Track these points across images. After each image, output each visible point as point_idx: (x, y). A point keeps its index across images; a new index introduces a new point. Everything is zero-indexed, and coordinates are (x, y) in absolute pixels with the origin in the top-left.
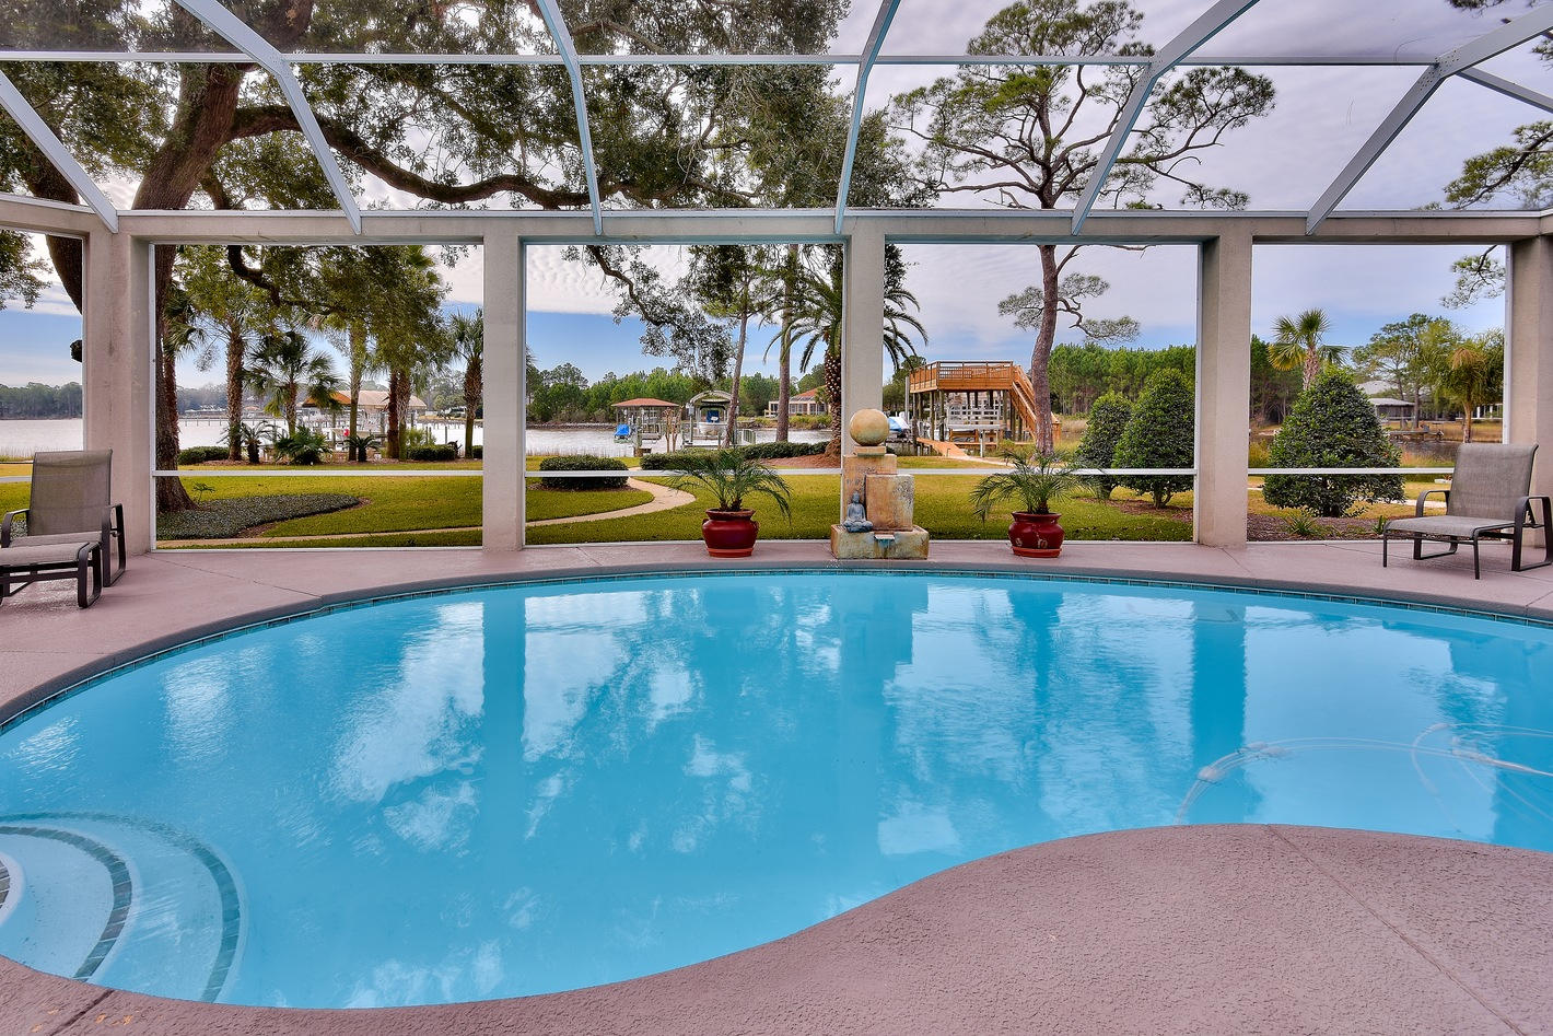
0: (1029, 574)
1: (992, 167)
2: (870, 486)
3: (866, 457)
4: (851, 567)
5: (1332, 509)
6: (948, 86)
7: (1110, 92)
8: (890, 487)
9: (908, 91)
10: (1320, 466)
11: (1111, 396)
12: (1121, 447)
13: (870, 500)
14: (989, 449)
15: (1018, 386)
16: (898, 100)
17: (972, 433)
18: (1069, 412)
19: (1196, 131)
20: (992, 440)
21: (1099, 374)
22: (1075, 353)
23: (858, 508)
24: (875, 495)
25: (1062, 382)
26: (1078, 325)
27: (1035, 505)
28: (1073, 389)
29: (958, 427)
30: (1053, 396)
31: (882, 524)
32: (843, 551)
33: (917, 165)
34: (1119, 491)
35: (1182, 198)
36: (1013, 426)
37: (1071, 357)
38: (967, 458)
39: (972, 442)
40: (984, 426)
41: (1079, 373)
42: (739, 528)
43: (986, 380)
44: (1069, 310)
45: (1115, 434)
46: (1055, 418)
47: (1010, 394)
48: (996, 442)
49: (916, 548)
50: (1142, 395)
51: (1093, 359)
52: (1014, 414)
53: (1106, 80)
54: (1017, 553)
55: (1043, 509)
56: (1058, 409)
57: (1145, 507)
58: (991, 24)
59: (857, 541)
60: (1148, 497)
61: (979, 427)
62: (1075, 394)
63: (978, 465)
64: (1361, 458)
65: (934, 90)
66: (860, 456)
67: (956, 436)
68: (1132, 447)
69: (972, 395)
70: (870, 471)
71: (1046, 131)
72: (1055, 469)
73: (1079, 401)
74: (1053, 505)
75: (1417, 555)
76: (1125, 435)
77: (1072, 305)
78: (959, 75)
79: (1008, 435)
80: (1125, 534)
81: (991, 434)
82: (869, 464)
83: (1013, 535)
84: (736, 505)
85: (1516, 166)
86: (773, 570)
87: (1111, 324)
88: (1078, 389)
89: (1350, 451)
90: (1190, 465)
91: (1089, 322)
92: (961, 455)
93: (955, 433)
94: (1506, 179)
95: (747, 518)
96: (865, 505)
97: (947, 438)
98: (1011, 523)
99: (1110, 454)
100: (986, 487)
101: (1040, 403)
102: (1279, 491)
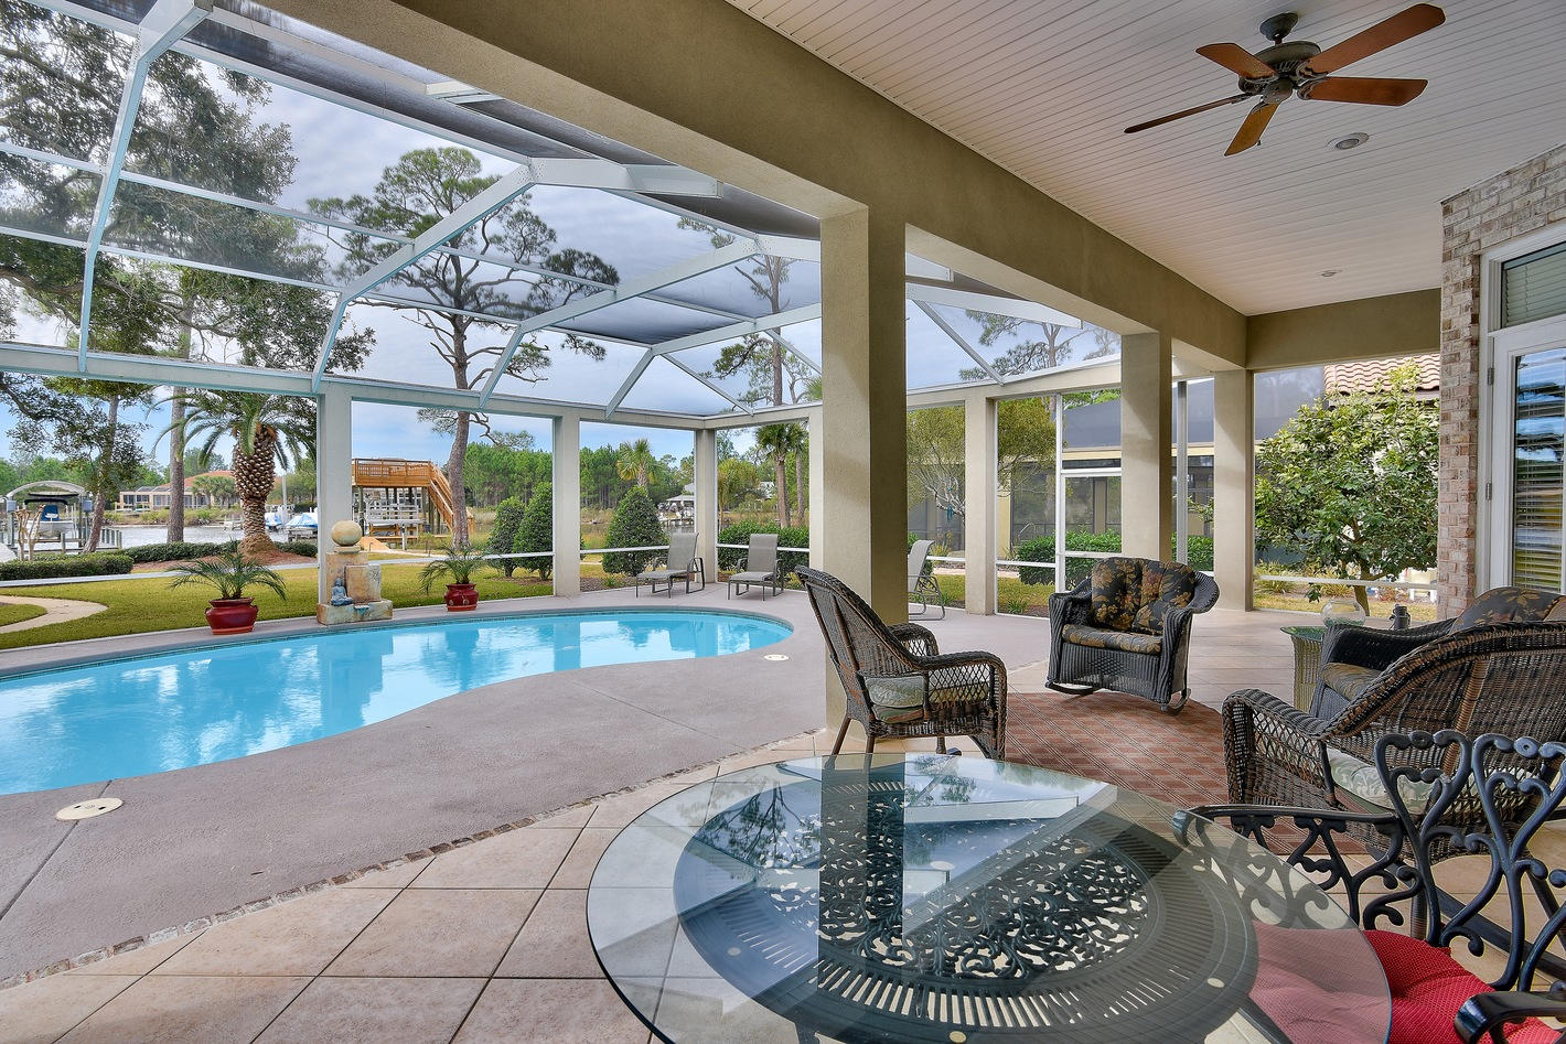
0: (459, 620)
1: (409, 286)
2: (349, 574)
3: (346, 554)
4: (338, 629)
5: (636, 571)
6: (365, 204)
7: (508, 243)
8: (364, 574)
9: (324, 198)
10: (629, 546)
11: (512, 500)
12: (518, 537)
13: (349, 583)
14: (411, 542)
15: (436, 483)
16: (313, 203)
17: (393, 528)
18: (481, 505)
19: (571, 293)
20: (411, 533)
21: (507, 472)
22: (485, 452)
23: (341, 589)
24: (353, 580)
25: (475, 477)
26: (487, 435)
27: (461, 578)
28: (484, 484)
29: (379, 522)
30: (467, 490)
31: (358, 598)
32: (330, 620)
33: (334, 273)
34: (518, 571)
35: (562, 342)
36: (431, 519)
37: (482, 454)
38: (390, 551)
39: (392, 536)
40: (403, 520)
41: (489, 469)
42: (243, 611)
43: (406, 478)
44: (479, 421)
45: (514, 529)
46: (469, 511)
47: (429, 490)
48: (416, 535)
49: (384, 612)
50: (531, 501)
51: (501, 457)
52: (431, 507)
53: (505, 233)
54: (449, 610)
55: (466, 581)
56: (472, 503)
57: (535, 580)
58: (404, 158)
59: (341, 612)
60: (537, 573)
61: (399, 522)
62: (486, 489)
63: (402, 557)
64: (650, 542)
65: (351, 205)
66: (340, 553)
67: (376, 531)
68: (525, 538)
69: (391, 490)
70: (348, 563)
71: (458, 269)
72: (472, 556)
73: (490, 495)
74: (472, 578)
75: (654, 591)
76: (521, 529)
77: (482, 418)
78: (376, 198)
79: (428, 528)
80: (516, 595)
81: (411, 528)
82: (349, 559)
83: (447, 599)
84: (237, 595)
85: (745, 357)
86: (275, 638)
87: (513, 437)
88: (489, 484)
89: (644, 537)
90: (551, 550)
91: (495, 432)
92: (383, 549)
93: (375, 528)
94: (742, 363)
95: (248, 604)
96: (345, 587)
97: (367, 532)
98: (446, 592)
99: (511, 543)
100: (429, 571)
101: (457, 501)
102: (611, 563)
